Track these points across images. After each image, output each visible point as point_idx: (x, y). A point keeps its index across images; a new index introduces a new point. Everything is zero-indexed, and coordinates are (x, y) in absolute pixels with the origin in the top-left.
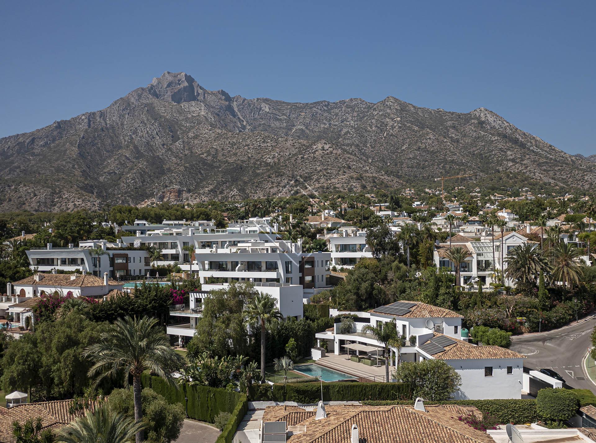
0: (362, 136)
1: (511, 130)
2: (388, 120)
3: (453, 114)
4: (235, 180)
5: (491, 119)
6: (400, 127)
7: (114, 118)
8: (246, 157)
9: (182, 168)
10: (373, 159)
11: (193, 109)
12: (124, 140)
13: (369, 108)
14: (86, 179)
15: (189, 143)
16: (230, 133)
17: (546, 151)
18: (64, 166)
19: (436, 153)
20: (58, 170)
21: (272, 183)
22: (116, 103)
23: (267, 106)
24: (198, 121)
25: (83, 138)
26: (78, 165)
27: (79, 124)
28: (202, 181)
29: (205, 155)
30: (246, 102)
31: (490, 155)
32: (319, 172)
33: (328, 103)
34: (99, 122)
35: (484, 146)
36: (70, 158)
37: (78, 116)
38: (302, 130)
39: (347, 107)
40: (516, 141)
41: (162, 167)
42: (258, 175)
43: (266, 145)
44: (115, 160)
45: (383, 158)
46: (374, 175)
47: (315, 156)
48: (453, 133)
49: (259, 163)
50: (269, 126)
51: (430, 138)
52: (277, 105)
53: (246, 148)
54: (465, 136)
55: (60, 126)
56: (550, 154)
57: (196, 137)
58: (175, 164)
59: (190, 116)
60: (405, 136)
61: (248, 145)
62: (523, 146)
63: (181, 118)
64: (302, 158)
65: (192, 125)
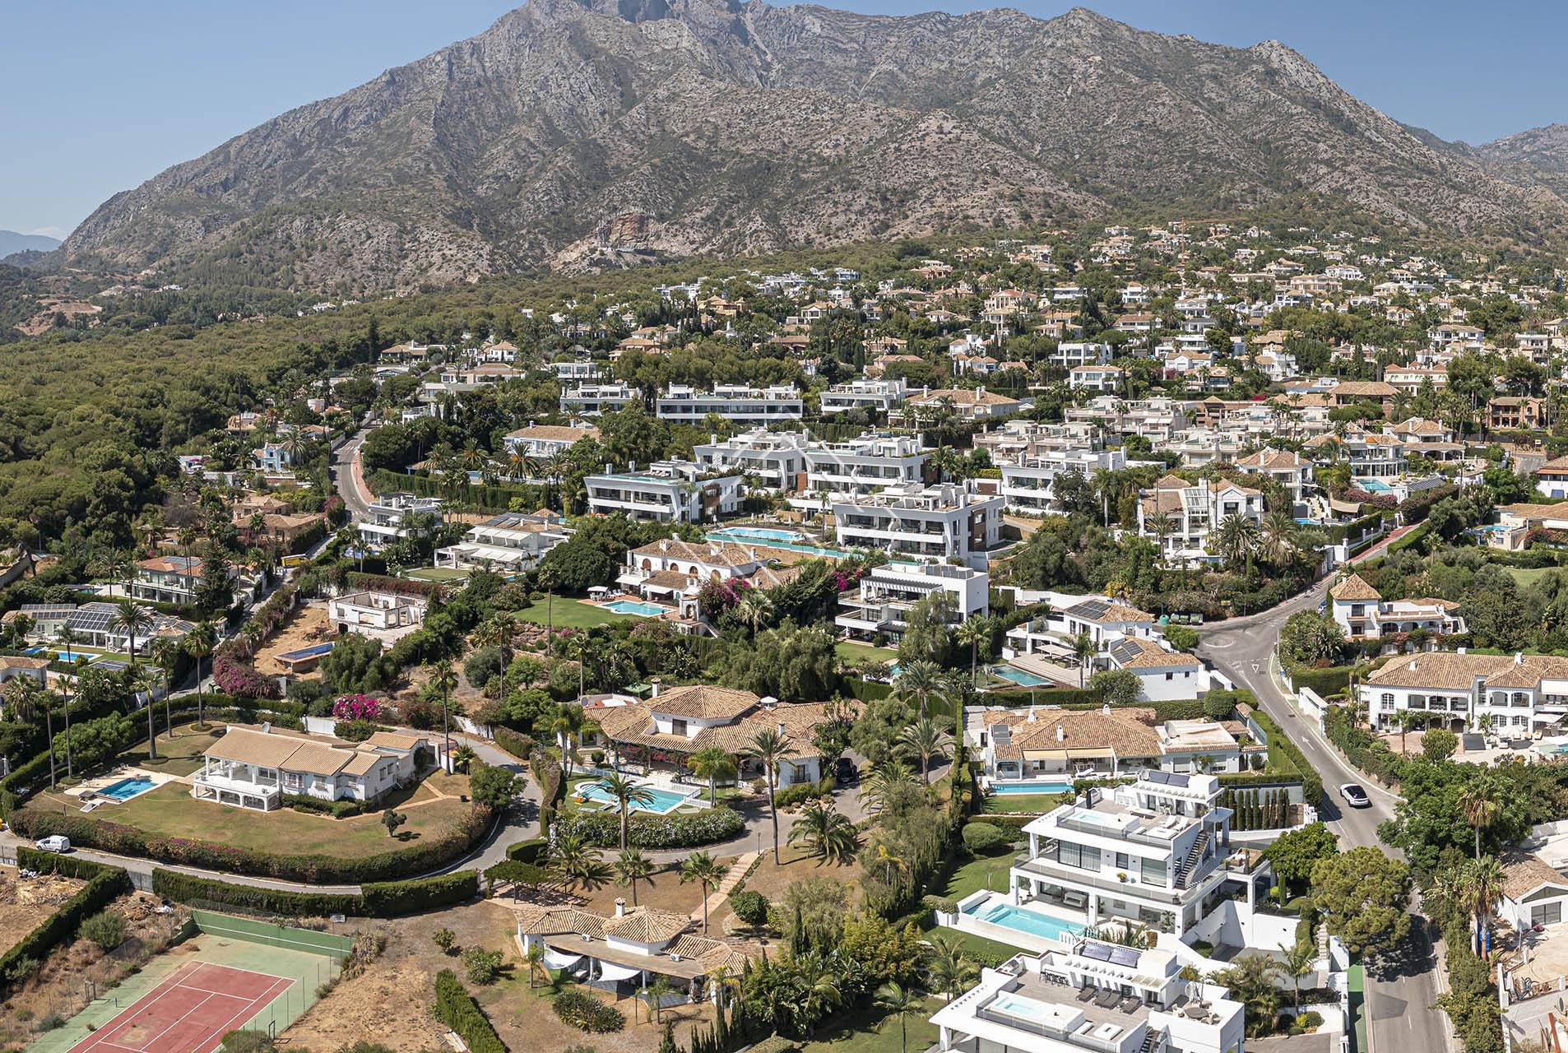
0: (1020, 94)
1: (1330, 92)
2: (1074, 60)
3: (1213, 47)
4: (756, 195)
5: (1291, 67)
6: (1100, 77)
7: (499, 57)
8: (778, 144)
9: (645, 169)
10: (1045, 143)
11: (664, 34)
12: (520, 103)
13: (1035, 29)
14: (457, 197)
15: (657, 111)
16: (744, 91)
17: (1394, 142)
18: (410, 168)
19: (1175, 135)
20: (402, 177)
21: (836, 203)
22: (502, 21)
23: (818, 23)
24: (673, 63)
25: (443, 103)
26: (437, 163)
27: (431, 72)
28: (686, 195)
29: (692, 137)
30: (772, 12)
31: (1286, 146)
32: (932, 182)
33: (948, 16)
34: (471, 65)
35: (1274, 123)
36: (420, 149)
37: (428, 57)
38: (891, 73)
39: (989, 26)
40: (1336, 118)
41: (603, 164)
42: (804, 184)
43: (819, 117)
44: (507, 149)
45: (1065, 142)
46: (1047, 189)
47: (925, 145)
48: (1211, 91)
49: (805, 157)
50: (822, 64)
51: (1163, 104)
52: (839, 20)
53: (778, 122)
54: (1237, 98)
55: (396, 80)
56: (1402, 148)
57: (672, 98)
58: (630, 156)
59: (657, 50)
60: (1112, 97)
61: (782, 118)
62: (1350, 128)
63: (639, 54)
64: (897, 149)
65: (663, 68)
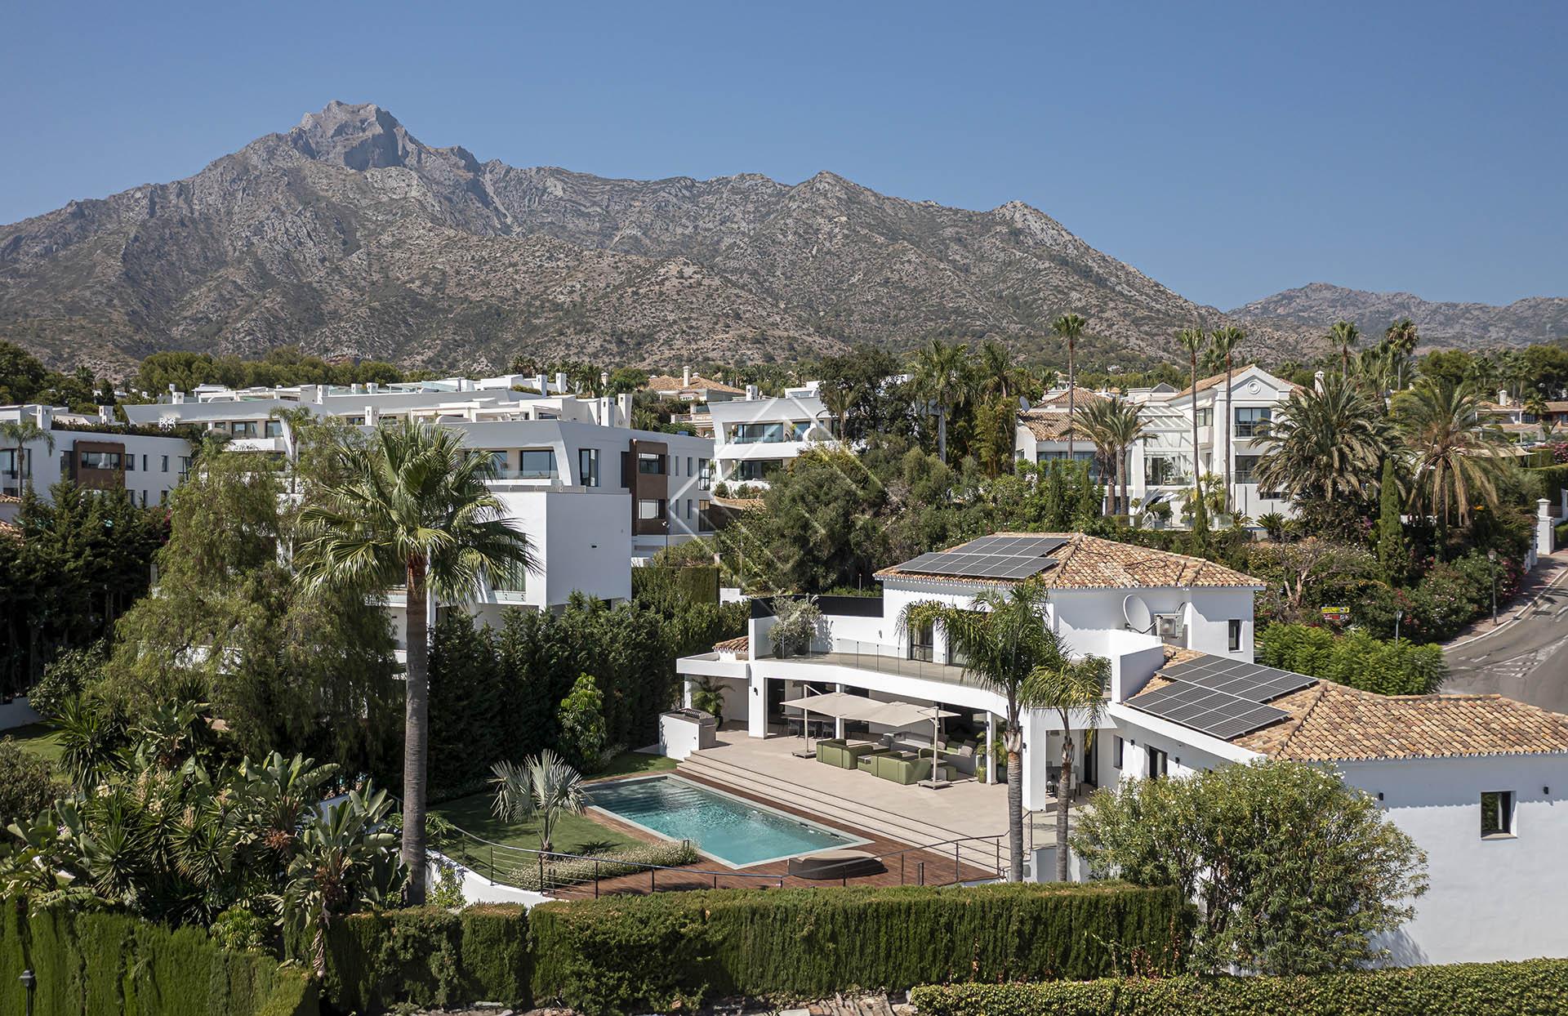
0: (764, 254)
1: (1077, 249)
2: (820, 220)
3: (956, 212)
4: (483, 340)
5: (1035, 225)
6: (846, 237)
7: (211, 200)
8: (509, 292)
9: (363, 311)
10: (789, 301)
11: (392, 183)
12: (231, 248)
13: (781, 195)
14: (138, 330)
15: (380, 257)
16: (475, 238)
17: (1147, 295)
18: (88, 302)
19: (921, 291)
20: (73, 309)
21: (568, 346)
22: (215, 165)
23: (560, 186)
24: (401, 209)
25: (136, 239)
26: (121, 299)
27: (129, 208)
28: (408, 340)
29: (418, 283)
30: (512, 174)
31: (1035, 300)
32: (670, 325)
33: (693, 181)
34: (177, 206)
35: (1022, 280)
36: (102, 283)
37: (126, 193)
38: (635, 238)
39: (734, 191)
40: (1086, 273)
41: (318, 307)
42: (536, 328)
43: (554, 264)
44: (210, 291)
45: (810, 300)
46: (791, 333)
47: (664, 289)
48: (956, 253)
49: (538, 303)
50: (564, 228)
51: (909, 261)
52: (581, 183)
53: (510, 270)
54: (982, 259)
55: (84, 213)
56: (1157, 302)
57: (398, 244)
58: (349, 302)
59: (385, 199)
60: (857, 255)
61: (514, 265)
62: (1100, 282)
63: (364, 203)
64: (635, 293)
65: (390, 217)
